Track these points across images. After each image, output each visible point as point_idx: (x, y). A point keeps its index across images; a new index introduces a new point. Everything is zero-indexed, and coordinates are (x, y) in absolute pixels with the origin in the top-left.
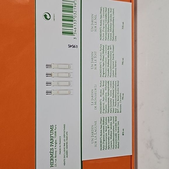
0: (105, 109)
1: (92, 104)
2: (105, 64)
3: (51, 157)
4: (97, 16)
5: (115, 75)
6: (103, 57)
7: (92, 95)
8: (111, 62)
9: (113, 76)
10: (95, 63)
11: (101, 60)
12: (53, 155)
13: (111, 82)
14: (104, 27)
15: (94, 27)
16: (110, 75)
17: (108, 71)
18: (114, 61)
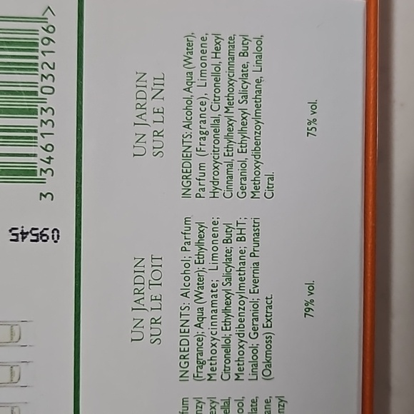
2: (207, 313)
4: (165, 82)
5: (261, 367)
6: (201, 279)
8: (242, 303)
9: (254, 373)
10: (156, 314)
11: (185, 295)
13: (240, 403)
14: (207, 133)
15: (149, 137)
16: (234, 368)
17: (227, 352)
18: (261, 297)
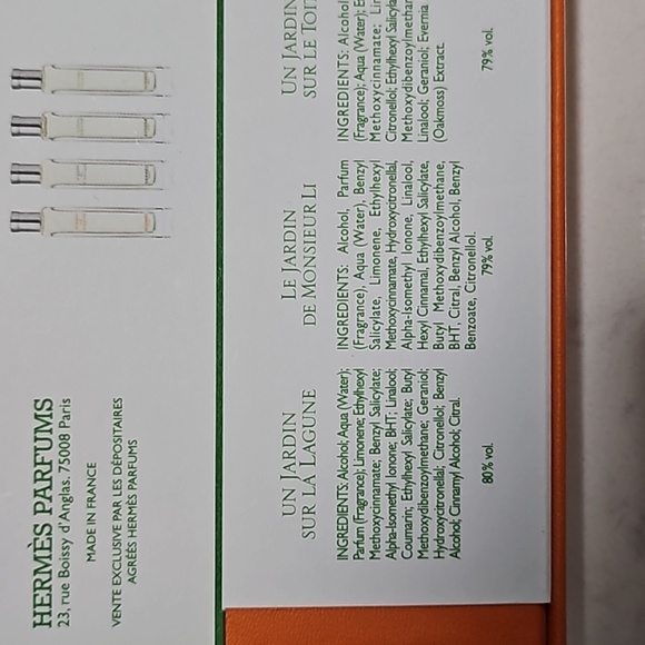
0: (370, 323)
1: (289, 291)
2: (369, 62)
3: (36, 572)
5: (432, 126)
6: (361, 23)
7: (291, 244)
8: (409, 52)
9: (424, 133)
10: (310, 63)
11: (343, 41)
12: (47, 561)
13: (409, 168)
16: (401, 128)
17: (393, 108)
18: (432, 44)
